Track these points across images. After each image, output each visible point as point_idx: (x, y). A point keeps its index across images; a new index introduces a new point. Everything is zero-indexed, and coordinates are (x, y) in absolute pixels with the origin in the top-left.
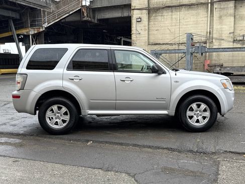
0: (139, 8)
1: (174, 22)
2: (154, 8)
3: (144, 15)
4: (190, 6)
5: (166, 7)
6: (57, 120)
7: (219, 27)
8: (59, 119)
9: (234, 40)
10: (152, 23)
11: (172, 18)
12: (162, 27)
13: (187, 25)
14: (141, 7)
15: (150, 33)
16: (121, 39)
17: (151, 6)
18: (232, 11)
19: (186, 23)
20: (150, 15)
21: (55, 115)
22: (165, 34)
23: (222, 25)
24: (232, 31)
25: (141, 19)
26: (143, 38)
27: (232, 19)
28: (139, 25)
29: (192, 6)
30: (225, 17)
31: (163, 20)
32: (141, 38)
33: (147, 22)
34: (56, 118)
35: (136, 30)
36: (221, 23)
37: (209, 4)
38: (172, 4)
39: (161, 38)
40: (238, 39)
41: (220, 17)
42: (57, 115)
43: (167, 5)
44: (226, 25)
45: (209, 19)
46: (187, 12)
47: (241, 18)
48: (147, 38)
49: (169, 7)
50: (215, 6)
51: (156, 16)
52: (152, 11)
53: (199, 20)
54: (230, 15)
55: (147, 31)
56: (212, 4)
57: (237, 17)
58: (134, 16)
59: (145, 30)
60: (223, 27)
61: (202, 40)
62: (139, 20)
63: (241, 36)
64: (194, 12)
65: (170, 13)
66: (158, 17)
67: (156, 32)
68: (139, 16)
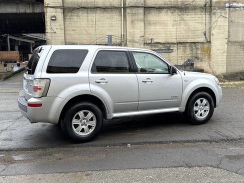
0: (52, 6)
1: (90, 23)
2: (69, 8)
3: (59, 14)
4: (105, 9)
5: (82, 8)
6: (84, 127)
7: (131, 31)
8: (85, 125)
9: (144, 43)
10: (68, 23)
11: (88, 19)
12: (78, 27)
13: (103, 27)
14: (55, 6)
15: (67, 32)
16: (7, 36)
17: (66, 5)
18: (142, 17)
19: (102, 25)
20: (66, 14)
21: (81, 121)
22: (82, 34)
23: (134, 29)
24: (143, 35)
25: (55, 17)
26: (60, 38)
27: (142, 24)
28: (54, 23)
29: (106, 9)
30: (136, 22)
31: (79, 20)
32: (57, 38)
33: (63, 22)
34: (82, 125)
35: (51, 28)
36: (133, 28)
37: (122, 9)
38: (87, 5)
39: (78, 39)
40: (147, 42)
41: (132, 22)
42: (83, 121)
43: (82, 6)
44: (137, 29)
45: (122, 23)
46: (102, 15)
47: (150, 24)
48: (63, 38)
49: (84, 8)
50: (128, 11)
51: (72, 16)
52: (67, 10)
53: (113, 23)
54: (141, 20)
55: (63, 31)
56: (125, 8)
57: (146, 22)
58: (48, 14)
59: (61, 29)
60: (135, 30)
61: (117, 42)
62: (54, 19)
63: (149, 40)
64: (108, 15)
65: (86, 14)
66: (74, 17)
67: (72, 32)
68: (54, 14)
